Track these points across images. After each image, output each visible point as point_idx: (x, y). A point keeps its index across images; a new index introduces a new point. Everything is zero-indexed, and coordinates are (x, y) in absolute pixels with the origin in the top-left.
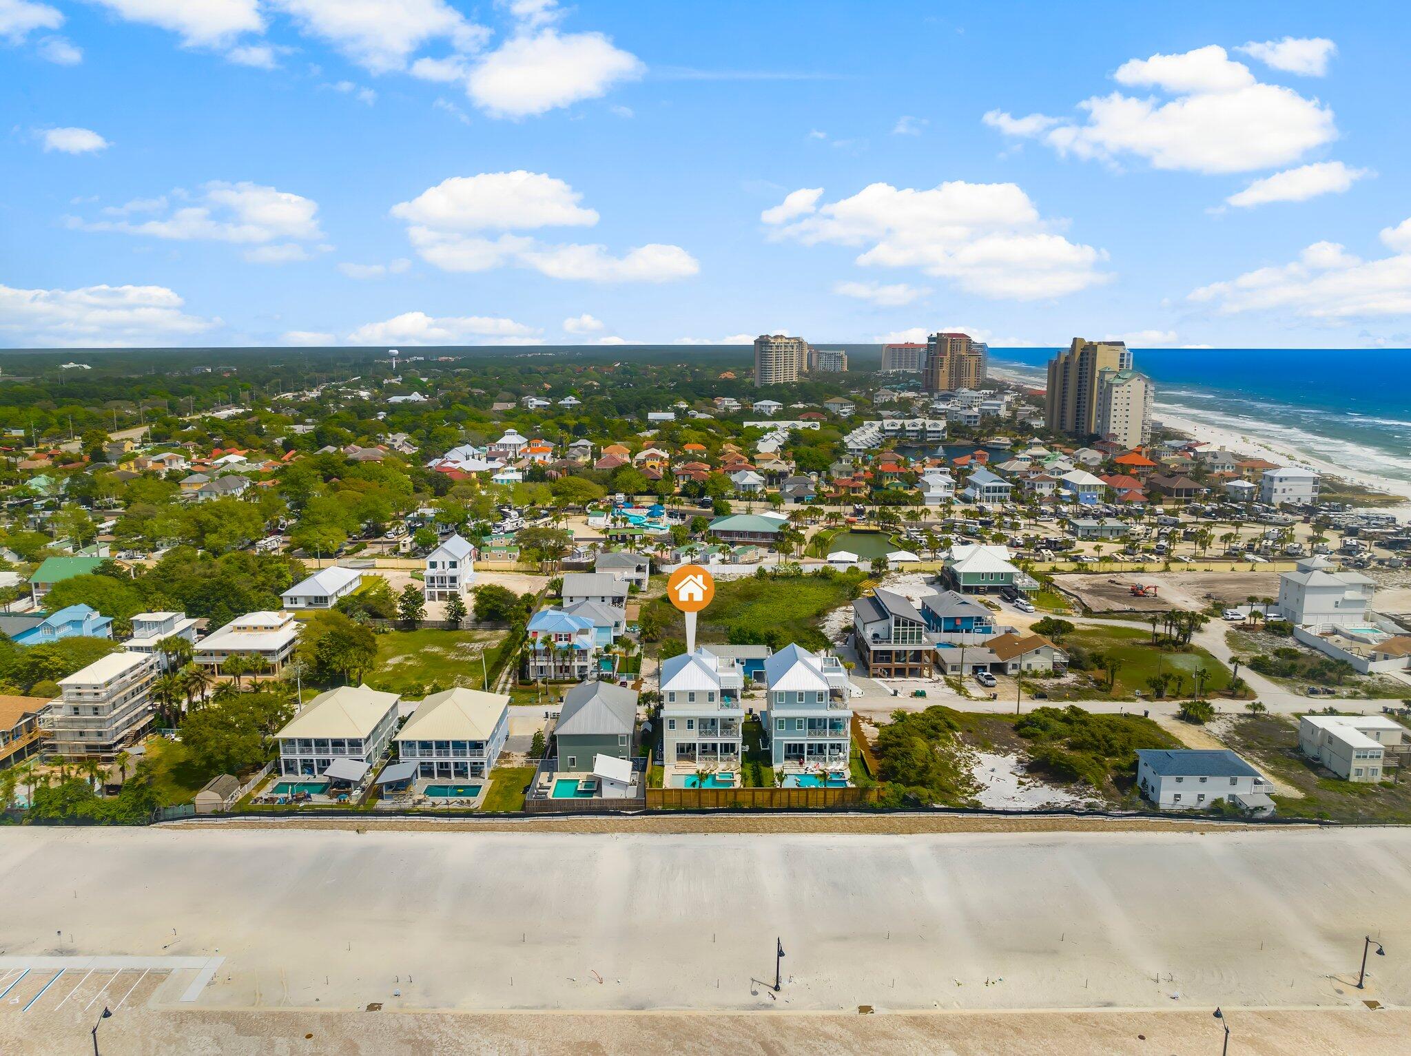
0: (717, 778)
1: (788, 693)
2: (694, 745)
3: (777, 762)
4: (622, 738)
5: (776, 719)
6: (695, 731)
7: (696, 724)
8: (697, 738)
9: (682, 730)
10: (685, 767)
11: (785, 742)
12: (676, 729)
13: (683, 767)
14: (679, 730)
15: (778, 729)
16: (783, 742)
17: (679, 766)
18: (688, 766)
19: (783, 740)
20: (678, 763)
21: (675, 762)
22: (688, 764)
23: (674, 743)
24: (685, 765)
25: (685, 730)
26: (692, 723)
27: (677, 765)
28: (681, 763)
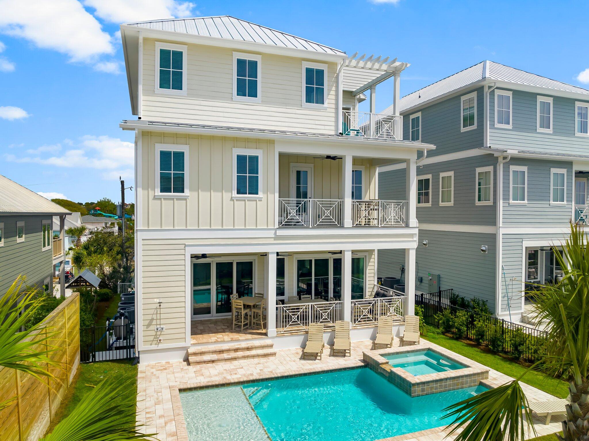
1: (518, 95)
2: (263, 257)
6: (268, 200)
7: (269, 173)
8: (271, 234)
9: (216, 196)
10: (225, 356)
11: (527, 243)
12: (191, 190)
13: (215, 357)
14: (204, 195)
15: (511, 201)
16: (520, 244)
17: (202, 353)
18: (236, 350)
19: (521, 237)
20: (194, 341)
21: (183, 336)
22: (232, 340)
23: (182, 252)
24: (225, 346)
25: (227, 196)
26: (254, 169)
27: (190, 351)
28: (205, 341)
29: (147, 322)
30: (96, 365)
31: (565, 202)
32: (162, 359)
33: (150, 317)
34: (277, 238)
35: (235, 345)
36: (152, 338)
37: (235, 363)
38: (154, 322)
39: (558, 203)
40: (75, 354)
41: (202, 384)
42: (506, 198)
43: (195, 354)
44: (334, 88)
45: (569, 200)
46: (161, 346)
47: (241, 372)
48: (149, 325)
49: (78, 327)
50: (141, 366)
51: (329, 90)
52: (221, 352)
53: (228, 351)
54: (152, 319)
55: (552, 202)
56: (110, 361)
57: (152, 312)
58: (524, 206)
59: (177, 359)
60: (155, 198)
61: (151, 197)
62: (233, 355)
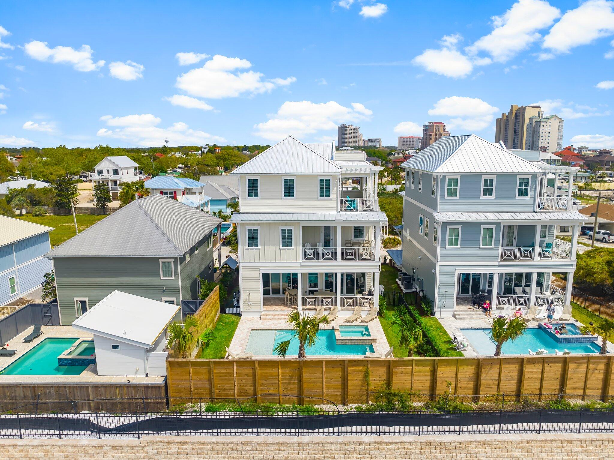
0: (338, 336)
1: (466, 177)
2: (295, 275)
3: (443, 306)
4: (167, 266)
5: (445, 225)
6: (297, 249)
7: (297, 236)
8: (298, 264)
9: (272, 248)
10: (276, 317)
11: (458, 271)
12: (261, 245)
13: (272, 317)
14: (267, 248)
15: (447, 247)
16: (454, 271)
17: (267, 315)
18: (282, 315)
19: (455, 267)
20: (265, 309)
21: (259, 307)
22: (281, 310)
23: (259, 272)
24: (277, 313)
25: (277, 248)
26: (290, 235)
27: (262, 313)
28: (270, 309)
29: (245, 300)
30: (226, 315)
31: (493, 246)
32: (251, 316)
33: (246, 298)
34: (301, 266)
35: (282, 313)
36: (247, 307)
37: (280, 321)
38: (248, 300)
39: (487, 246)
40: (218, 309)
41: (261, 328)
42: (443, 244)
43: (264, 315)
44: (336, 188)
45: (497, 244)
46: (251, 310)
47: (279, 325)
48: (245, 302)
49: (219, 299)
50: (242, 318)
51: (333, 189)
52: (275, 315)
53: (278, 315)
54: (247, 299)
55: (481, 247)
56: (231, 314)
57: (246, 296)
58: (459, 249)
59: (257, 316)
60: (246, 249)
61: (245, 249)
62: (280, 317)
